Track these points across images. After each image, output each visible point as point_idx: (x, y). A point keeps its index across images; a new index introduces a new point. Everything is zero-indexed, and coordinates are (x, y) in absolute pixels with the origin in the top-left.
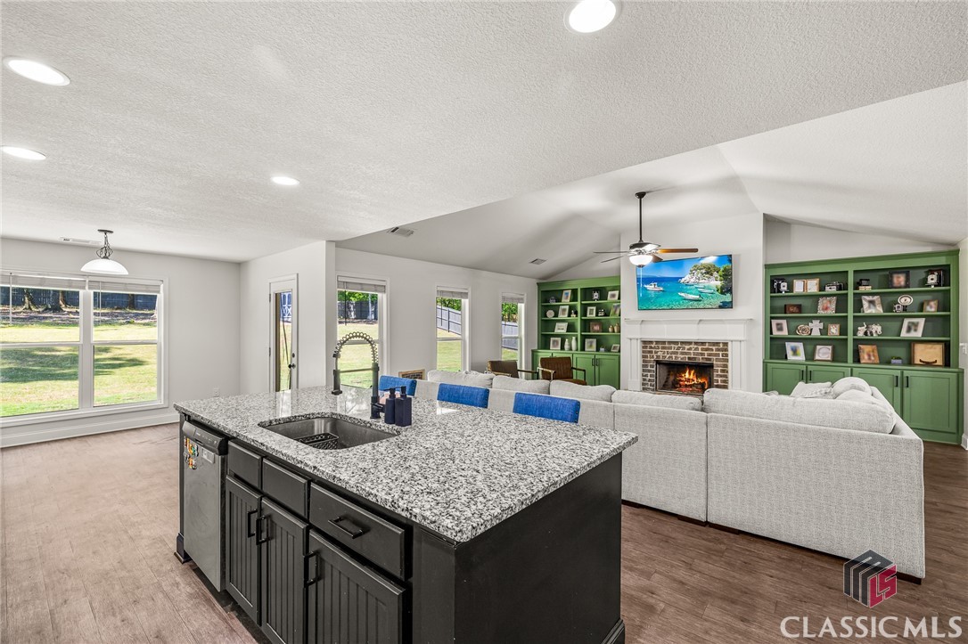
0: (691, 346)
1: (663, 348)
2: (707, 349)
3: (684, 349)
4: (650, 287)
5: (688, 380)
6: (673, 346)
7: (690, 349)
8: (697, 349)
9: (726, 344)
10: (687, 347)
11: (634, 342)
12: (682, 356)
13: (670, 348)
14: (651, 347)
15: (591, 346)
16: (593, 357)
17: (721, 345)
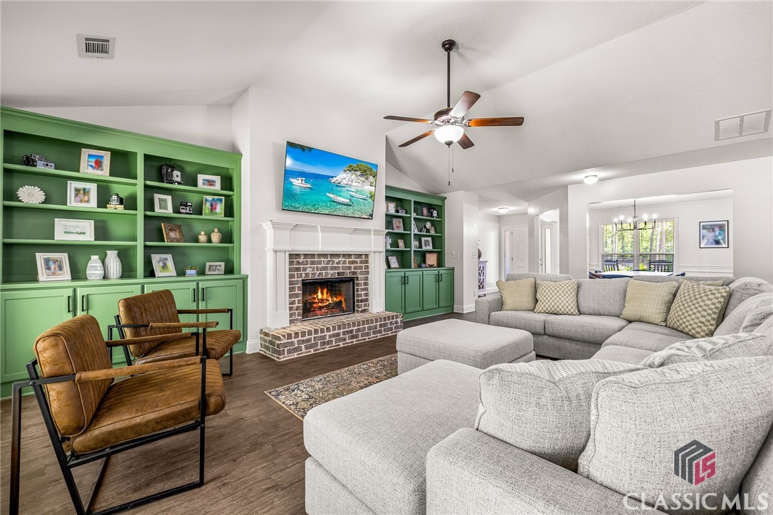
0: (340, 259)
1: (313, 263)
2: (353, 262)
3: (333, 262)
5: (322, 301)
6: (323, 259)
7: (338, 263)
8: (344, 262)
9: (367, 256)
10: (336, 260)
11: (280, 255)
12: (332, 272)
13: (319, 263)
14: (298, 263)
15: (165, 267)
16: (194, 285)
17: (363, 257)
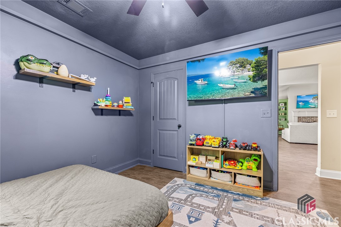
4: (300, 103)
